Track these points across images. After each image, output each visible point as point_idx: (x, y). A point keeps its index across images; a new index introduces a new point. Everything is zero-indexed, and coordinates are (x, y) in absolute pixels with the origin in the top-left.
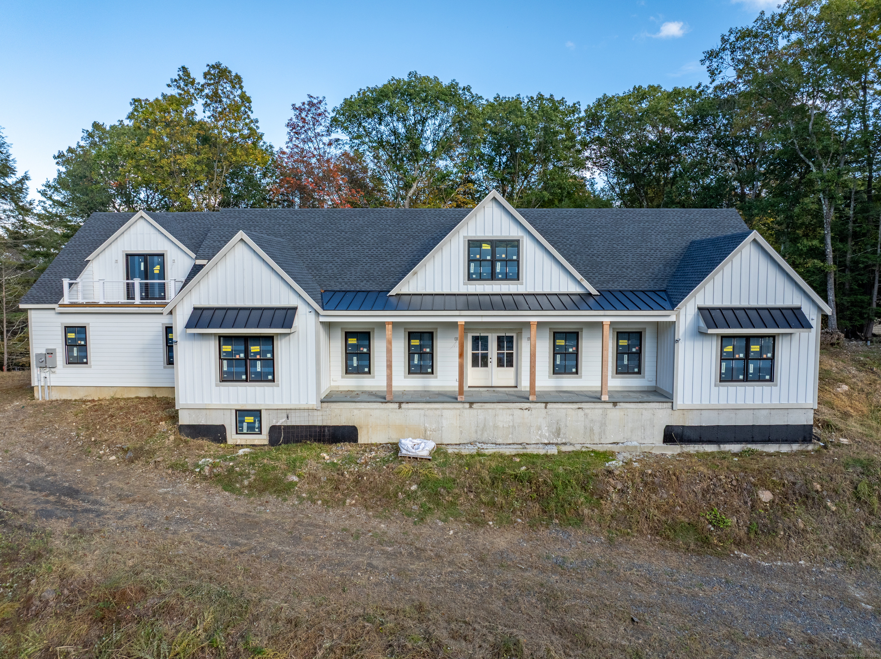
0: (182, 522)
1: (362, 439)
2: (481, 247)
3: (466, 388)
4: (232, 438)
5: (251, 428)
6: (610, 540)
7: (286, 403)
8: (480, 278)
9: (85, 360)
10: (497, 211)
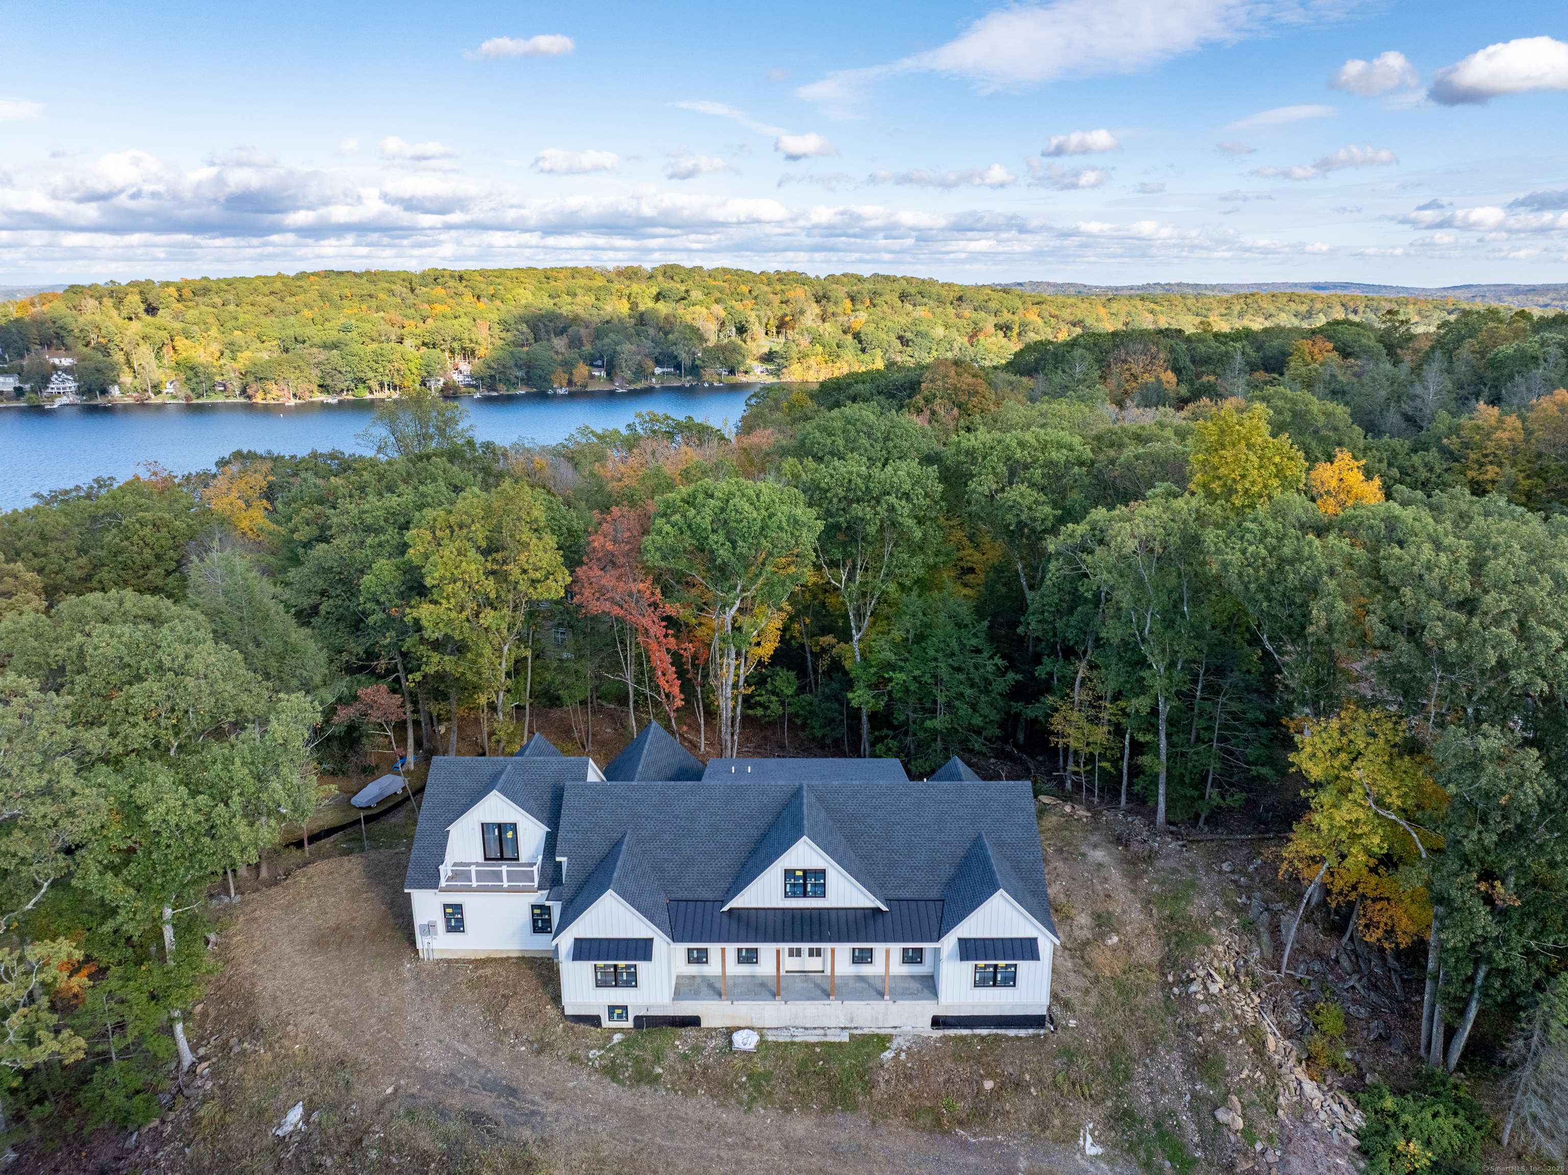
0: (596, 1119)
1: (704, 1024)
2: (795, 874)
3: (782, 973)
4: (606, 1023)
5: (620, 1016)
6: (874, 1122)
7: (646, 1002)
8: (794, 895)
9: (463, 931)
10: (807, 849)
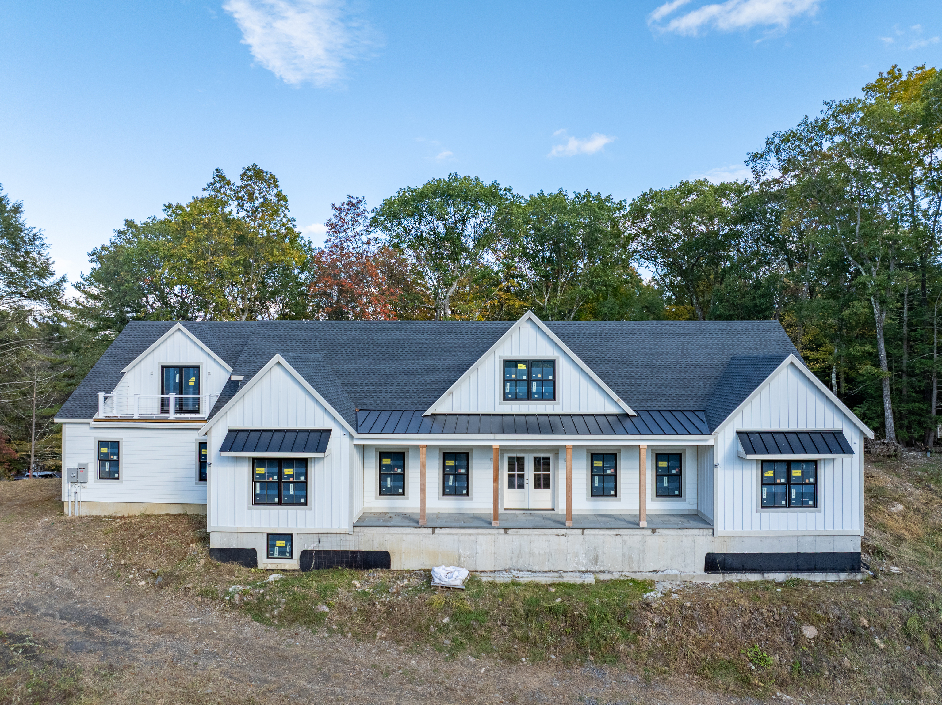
0: (211, 656)
1: (394, 566)
2: (516, 366)
3: (501, 511)
4: (263, 562)
5: (282, 553)
6: (647, 679)
7: (318, 527)
8: (516, 398)
9: (116, 475)
10: (532, 331)
